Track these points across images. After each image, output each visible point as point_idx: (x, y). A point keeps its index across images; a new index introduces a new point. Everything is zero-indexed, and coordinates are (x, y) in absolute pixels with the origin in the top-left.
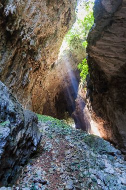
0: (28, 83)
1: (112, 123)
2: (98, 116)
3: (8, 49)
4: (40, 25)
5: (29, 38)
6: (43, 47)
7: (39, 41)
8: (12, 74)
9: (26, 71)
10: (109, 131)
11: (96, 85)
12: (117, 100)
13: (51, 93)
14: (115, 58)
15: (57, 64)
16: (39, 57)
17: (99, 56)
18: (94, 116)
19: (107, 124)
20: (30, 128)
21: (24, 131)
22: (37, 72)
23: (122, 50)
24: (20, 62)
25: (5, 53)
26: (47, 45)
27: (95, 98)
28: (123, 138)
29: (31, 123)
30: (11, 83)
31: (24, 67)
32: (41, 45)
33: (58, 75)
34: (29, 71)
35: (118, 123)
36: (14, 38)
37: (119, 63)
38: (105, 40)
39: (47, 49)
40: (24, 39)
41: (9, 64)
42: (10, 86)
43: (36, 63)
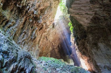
0: (35, 37)
1: (92, 58)
2: (83, 55)
3: (20, 18)
4: (39, 2)
5: (33, 10)
6: (43, 15)
7: (40, 11)
8: (24, 32)
9: (34, 30)
10: (91, 64)
11: (77, 34)
12: (93, 42)
13: (55, 43)
14: (86, 14)
15: (56, 25)
16: (41, 21)
17: (76, 14)
18: (80, 55)
19: (89, 60)
20: (23, 62)
21: (16, 64)
22: (41, 30)
23: (88, 8)
24: (29, 25)
25: (18, 20)
26: (46, 13)
27: (79, 43)
28: (100, 68)
29: (24, 59)
30: (23, 38)
31: (32, 28)
32: (42, 14)
33: (57, 31)
34: (35, 30)
35: (95, 58)
36: (23, 11)
37: (89, 17)
38: (76, 3)
39: (46, 15)
40: (29, 10)
41: (22, 26)
42: (23, 40)
43: (40, 25)
